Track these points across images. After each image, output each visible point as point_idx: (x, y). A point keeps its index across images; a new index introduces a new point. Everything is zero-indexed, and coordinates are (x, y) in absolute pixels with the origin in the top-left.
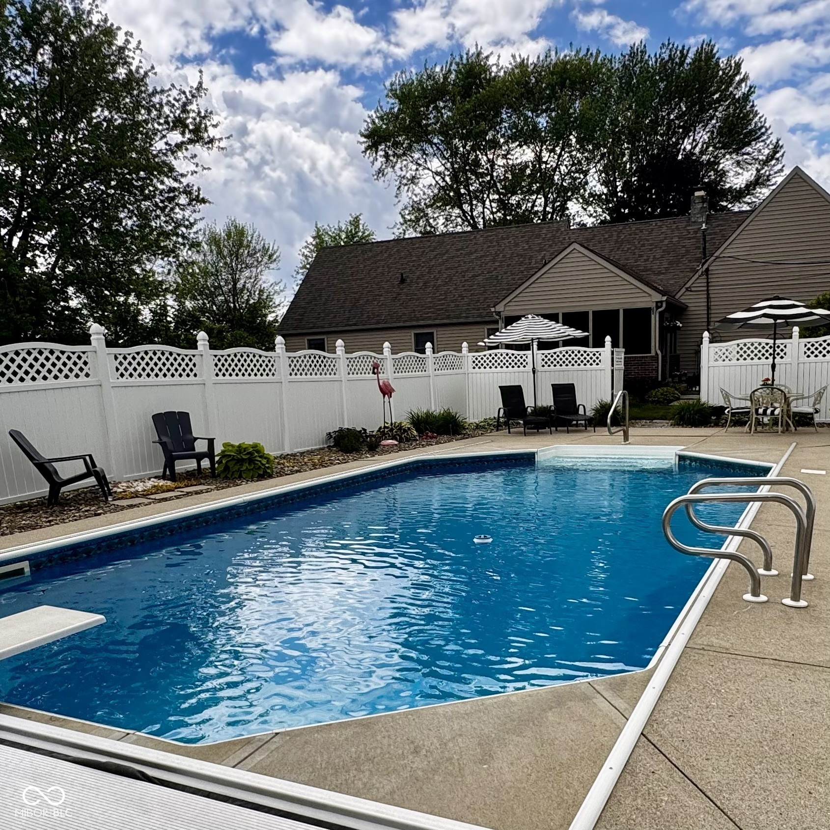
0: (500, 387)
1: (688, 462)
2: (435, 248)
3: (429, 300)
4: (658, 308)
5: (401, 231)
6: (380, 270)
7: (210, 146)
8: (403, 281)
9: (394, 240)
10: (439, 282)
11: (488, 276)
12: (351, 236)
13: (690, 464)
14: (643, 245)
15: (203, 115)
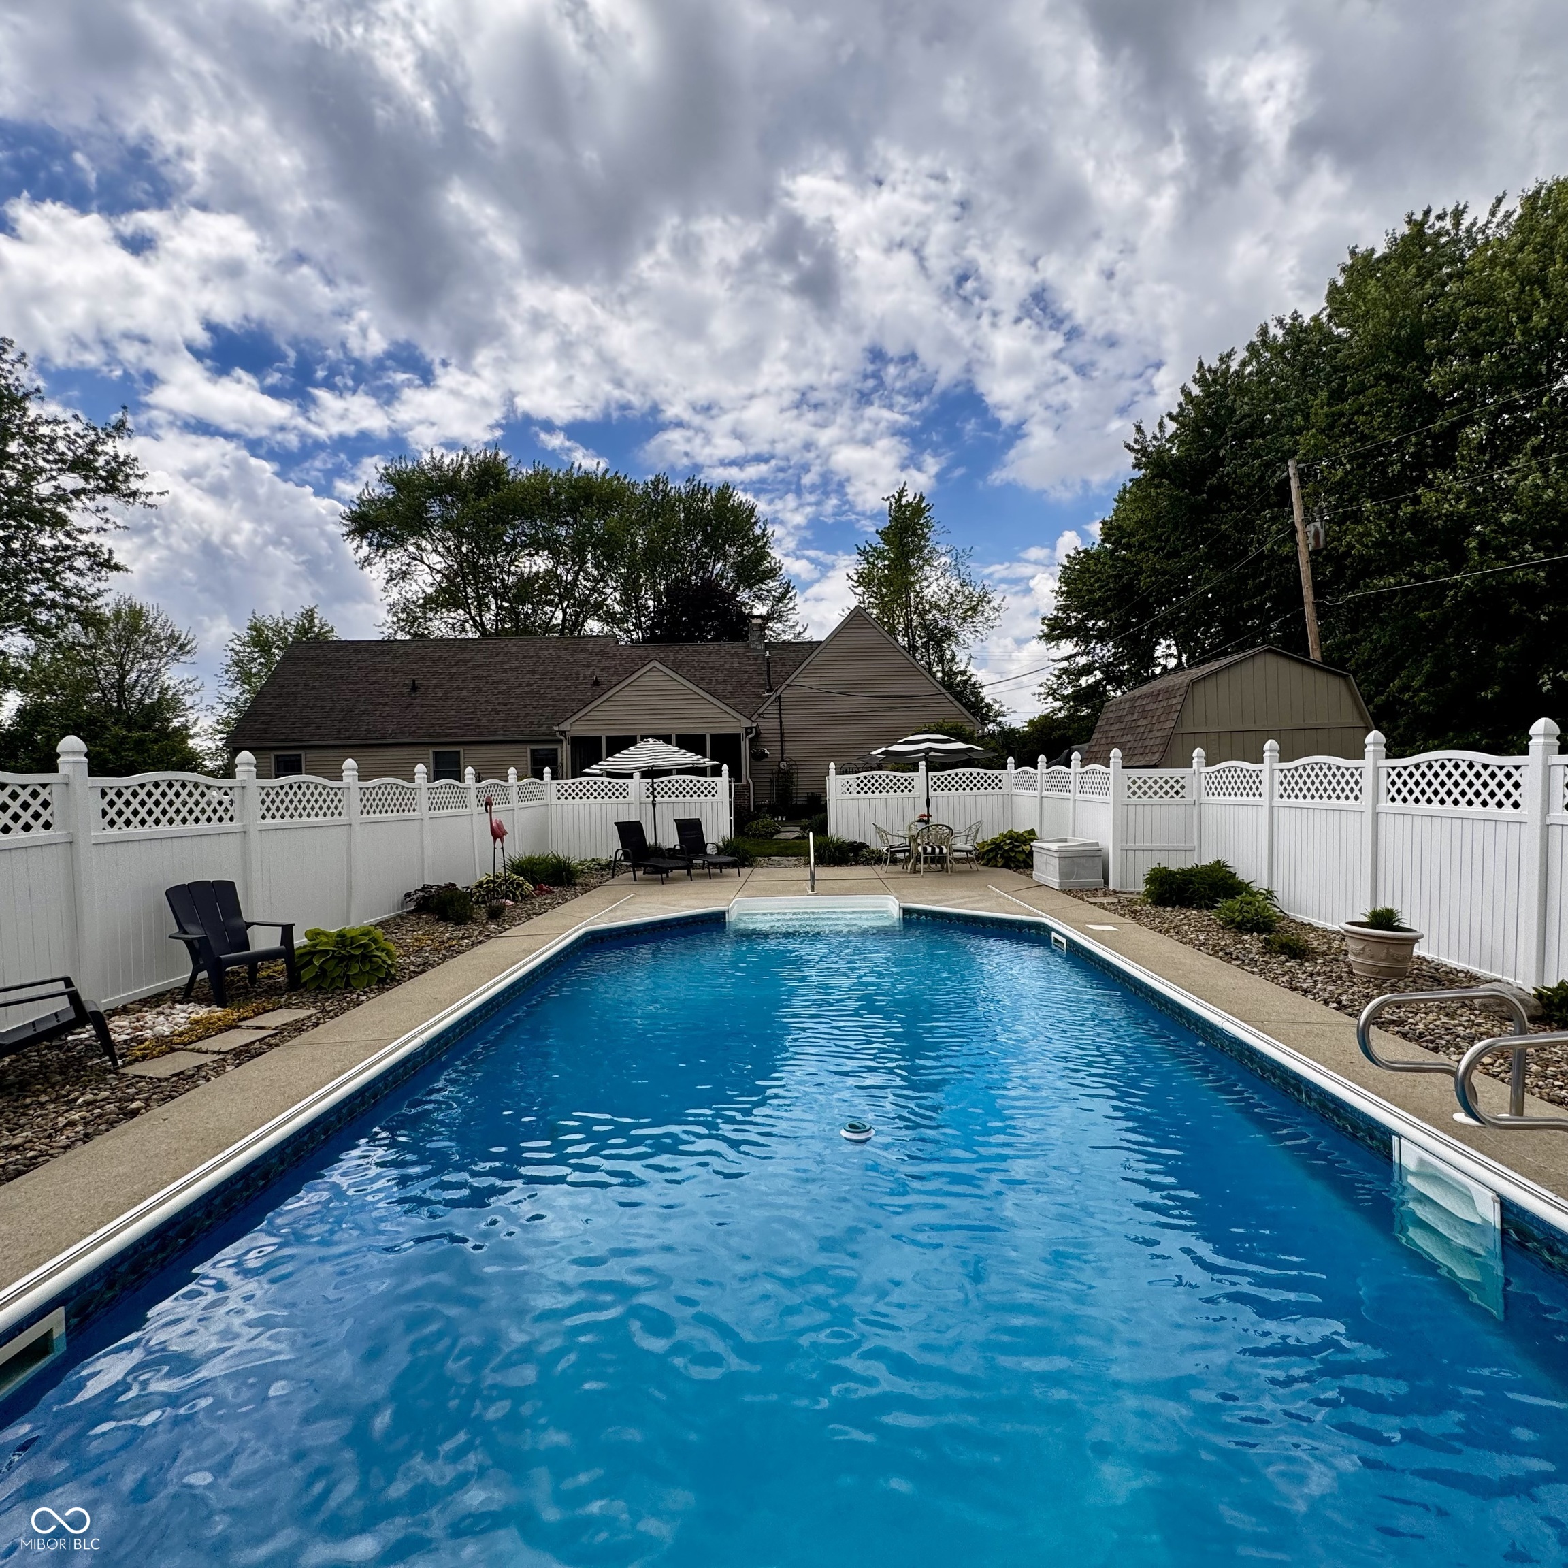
0: (616, 824)
1: (915, 916)
2: (456, 654)
3: (453, 713)
4: (747, 734)
5: (391, 631)
6: (381, 674)
7: (131, 500)
8: (415, 688)
9: (383, 641)
10: (465, 693)
11: (527, 689)
12: (303, 631)
13: (918, 918)
14: (703, 668)
15: (121, 460)
